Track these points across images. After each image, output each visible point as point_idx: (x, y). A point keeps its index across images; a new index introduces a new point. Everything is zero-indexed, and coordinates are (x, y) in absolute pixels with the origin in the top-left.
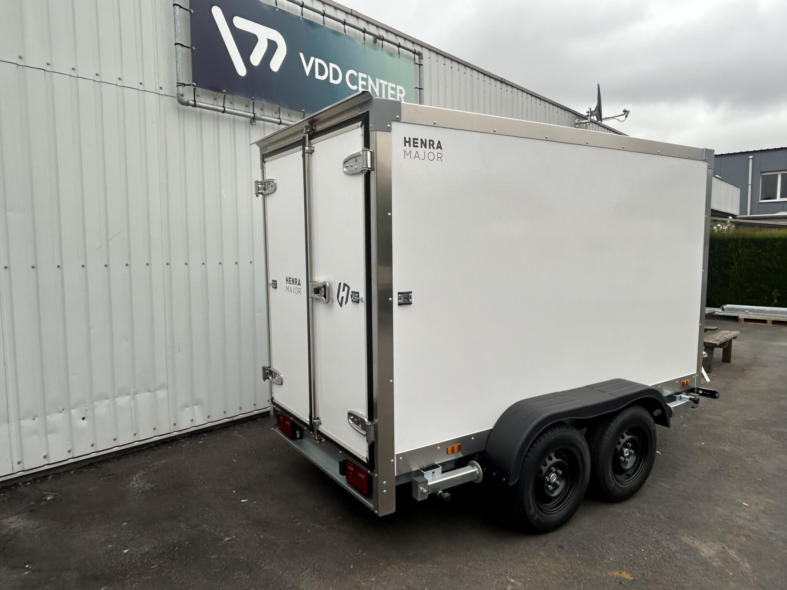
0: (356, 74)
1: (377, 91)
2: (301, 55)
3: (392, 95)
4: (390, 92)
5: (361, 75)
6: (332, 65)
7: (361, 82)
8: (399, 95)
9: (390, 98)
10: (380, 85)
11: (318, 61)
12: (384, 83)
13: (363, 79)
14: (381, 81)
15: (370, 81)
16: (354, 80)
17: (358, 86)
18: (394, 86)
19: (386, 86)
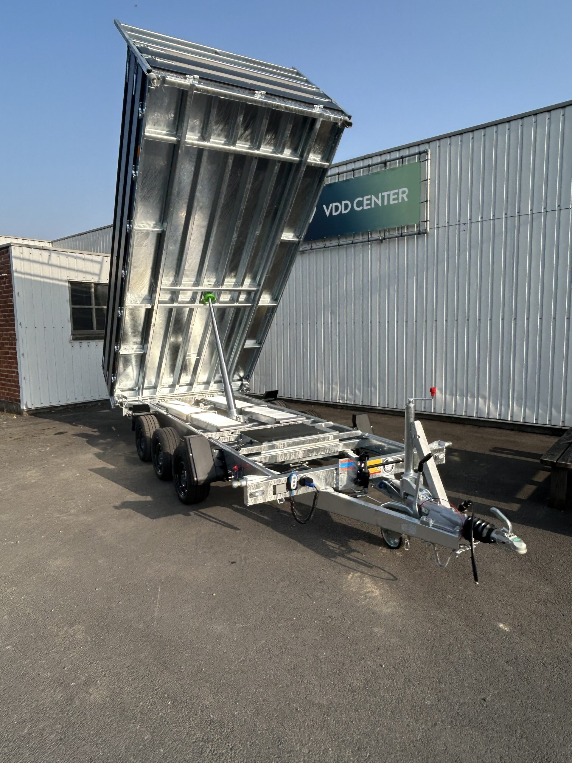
0: (361, 199)
1: (379, 203)
2: (324, 206)
3: (394, 199)
4: (392, 197)
5: (365, 198)
6: (343, 202)
7: (365, 202)
8: (401, 196)
9: (392, 202)
10: (383, 197)
11: (334, 204)
12: (385, 194)
13: (367, 200)
14: (383, 194)
15: (373, 198)
16: (360, 204)
17: (363, 207)
18: (396, 191)
19: (389, 196)
